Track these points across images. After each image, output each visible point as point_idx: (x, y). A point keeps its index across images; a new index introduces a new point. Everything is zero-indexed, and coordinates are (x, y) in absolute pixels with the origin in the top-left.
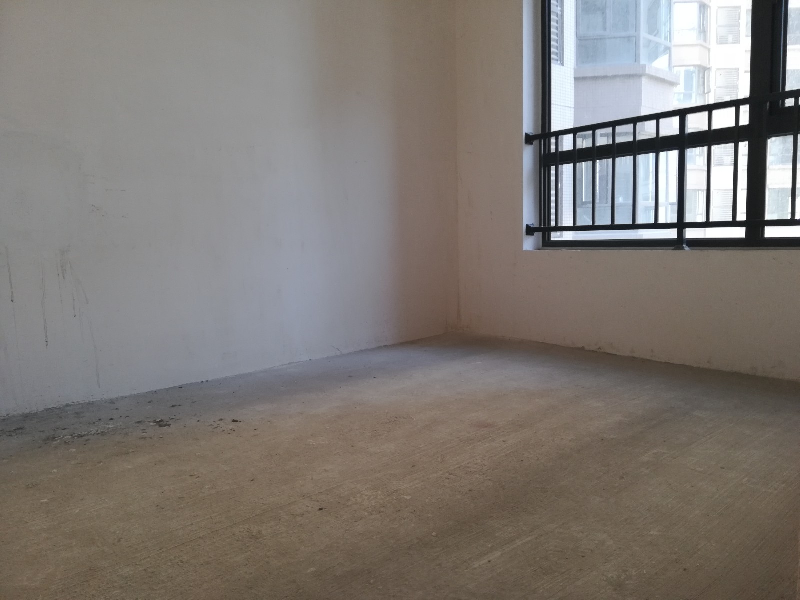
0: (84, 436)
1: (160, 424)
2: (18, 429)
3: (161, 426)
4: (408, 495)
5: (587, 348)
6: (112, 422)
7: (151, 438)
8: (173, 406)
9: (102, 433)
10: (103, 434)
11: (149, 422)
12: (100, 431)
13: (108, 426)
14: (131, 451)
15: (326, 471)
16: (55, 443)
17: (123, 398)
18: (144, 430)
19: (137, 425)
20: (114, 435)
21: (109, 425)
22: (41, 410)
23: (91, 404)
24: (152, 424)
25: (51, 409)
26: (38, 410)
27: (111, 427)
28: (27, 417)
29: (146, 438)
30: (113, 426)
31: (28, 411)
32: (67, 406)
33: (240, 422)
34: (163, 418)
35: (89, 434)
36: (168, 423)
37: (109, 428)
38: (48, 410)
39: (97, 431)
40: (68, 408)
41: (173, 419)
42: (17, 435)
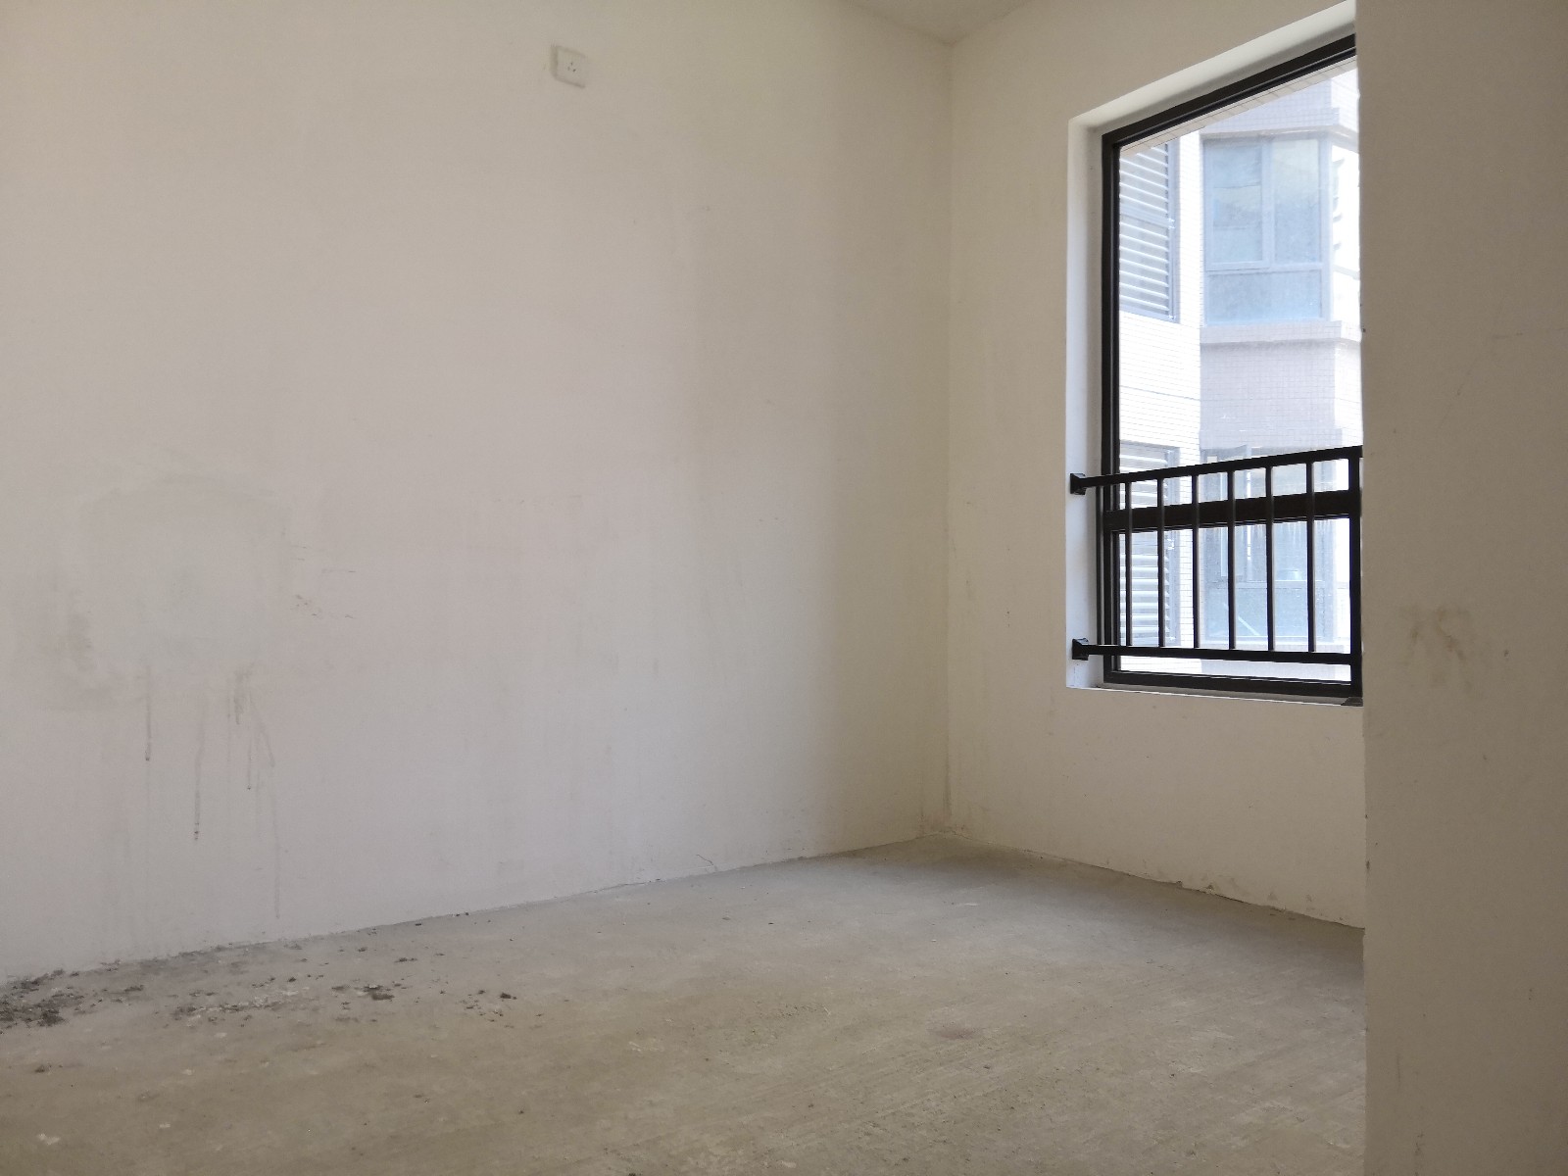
0: (243, 1008)
1: (375, 993)
2: (133, 989)
3: (375, 998)
4: (791, 1161)
5: (1186, 885)
6: (291, 985)
7: (356, 1020)
8: (402, 960)
9: (274, 1004)
10: (275, 1006)
11: (356, 989)
12: (269, 1002)
13: (284, 993)
14: (319, 1042)
15: (651, 1104)
16: (193, 1018)
17: (317, 939)
18: (347, 1003)
19: (334, 993)
20: (293, 1010)
21: (286, 990)
22: (174, 953)
23: (260, 948)
24: (360, 993)
25: (191, 954)
26: (168, 955)
27: (289, 994)
28: (150, 967)
29: (349, 1018)
30: (294, 993)
31: (150, 956)
32: (219, 949)
33: (515, 998)
34: (381, 982)
35: (253, 1006)
36: (389, 993)
37: (286, 996)
38: (184, 955)
39: (266, 1001)
40: (220, 954)
41: (398, 985)
42: (129, 999)
